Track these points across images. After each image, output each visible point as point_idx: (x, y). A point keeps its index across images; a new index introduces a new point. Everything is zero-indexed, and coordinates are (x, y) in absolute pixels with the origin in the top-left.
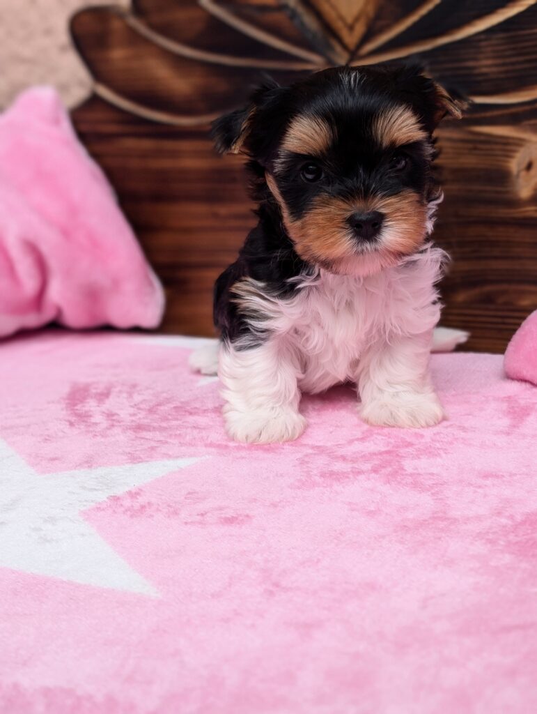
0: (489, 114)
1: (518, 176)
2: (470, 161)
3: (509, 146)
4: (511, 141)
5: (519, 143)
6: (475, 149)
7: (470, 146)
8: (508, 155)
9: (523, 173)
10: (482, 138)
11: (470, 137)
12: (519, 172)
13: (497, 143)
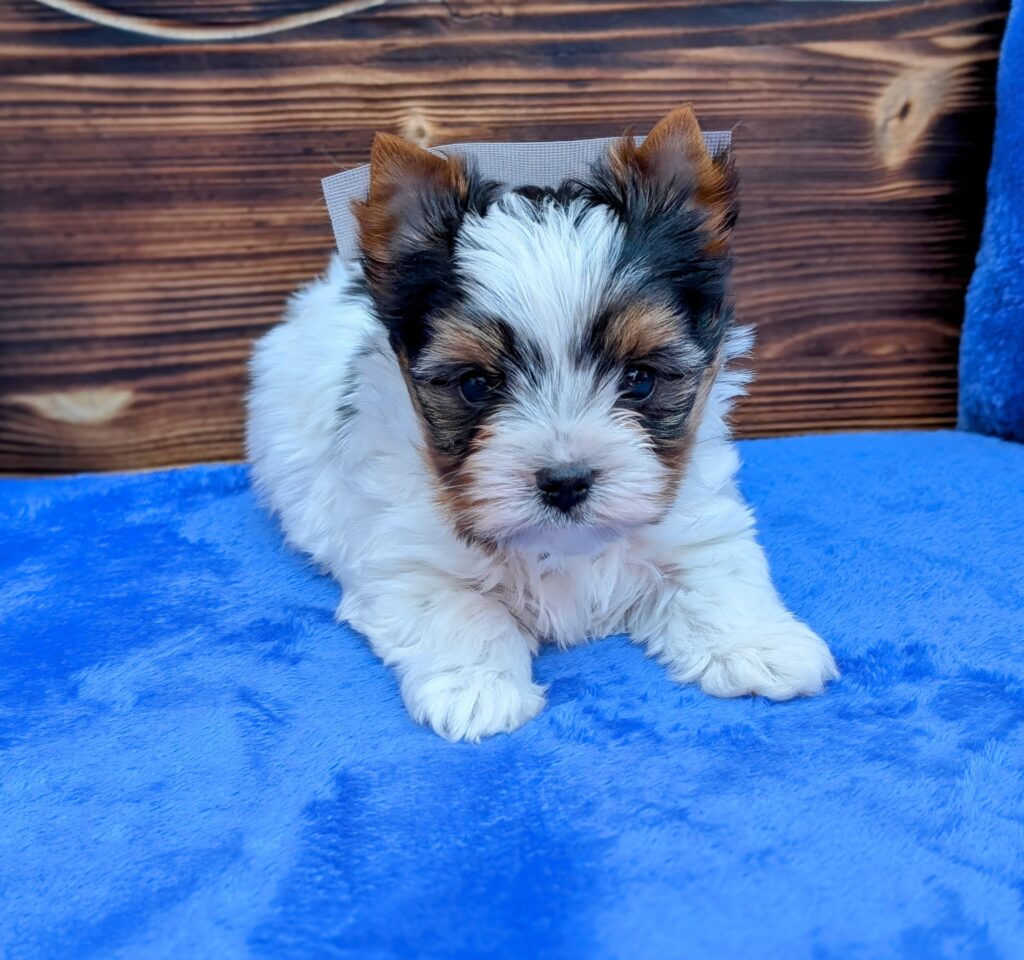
0: (840, 20)
1: (884, 128)
2: (799, 104)
3: (871, 76)
4: (877, 67)
5: (890, 70)
6: (811, 81)
7: (804, 76)
8: (870, 91)
9: (894, 123)
10: (825, 62)
11: (805, 61)
12: (887, 121)
13: (851, 71)
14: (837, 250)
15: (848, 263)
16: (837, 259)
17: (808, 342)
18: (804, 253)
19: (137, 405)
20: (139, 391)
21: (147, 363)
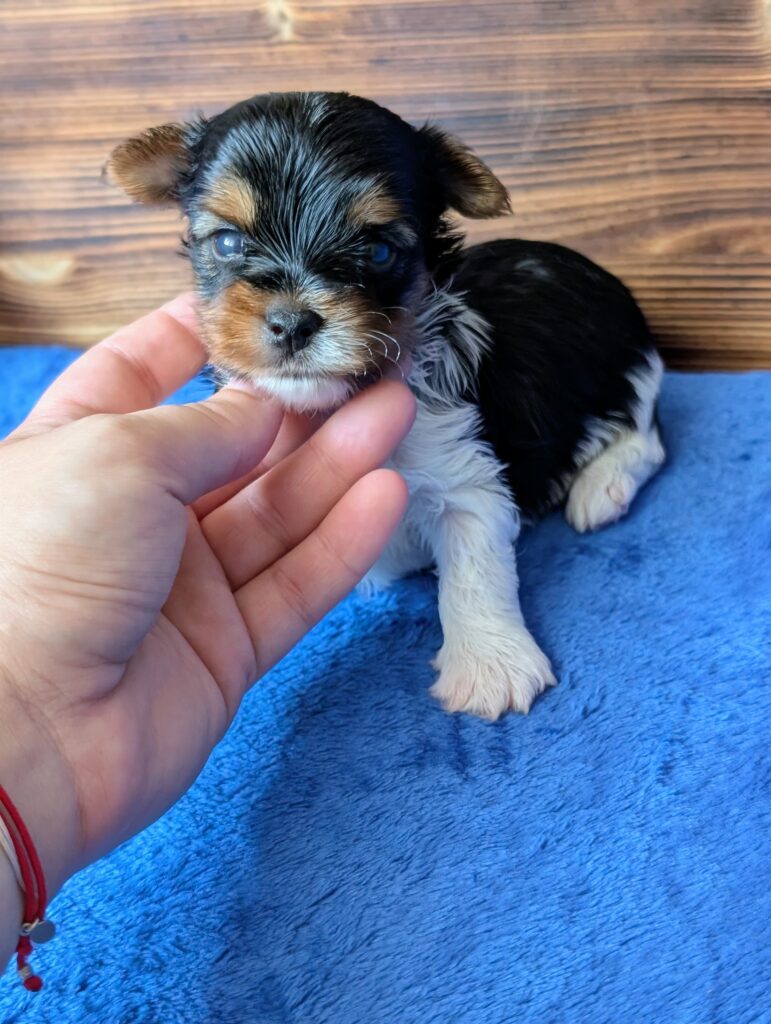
14: (726, 142)
15: (740, 156)
16: (726, 152)
17: (699, 238)
18: (689, 144)
19: (79, 271)
20: (79, 259)
21: (79, 235)
